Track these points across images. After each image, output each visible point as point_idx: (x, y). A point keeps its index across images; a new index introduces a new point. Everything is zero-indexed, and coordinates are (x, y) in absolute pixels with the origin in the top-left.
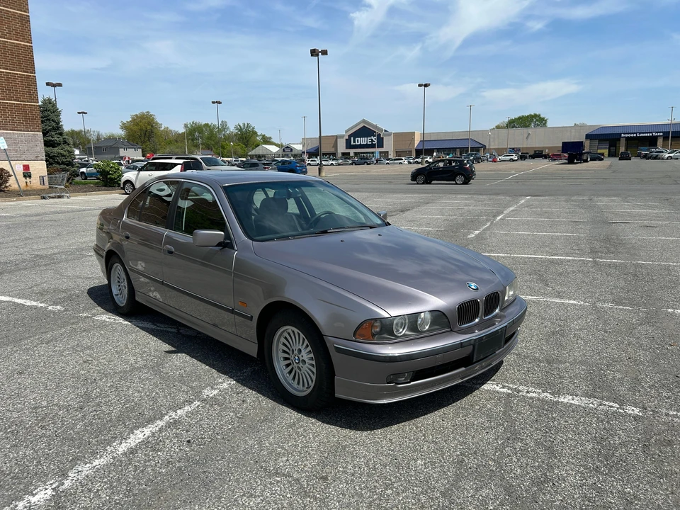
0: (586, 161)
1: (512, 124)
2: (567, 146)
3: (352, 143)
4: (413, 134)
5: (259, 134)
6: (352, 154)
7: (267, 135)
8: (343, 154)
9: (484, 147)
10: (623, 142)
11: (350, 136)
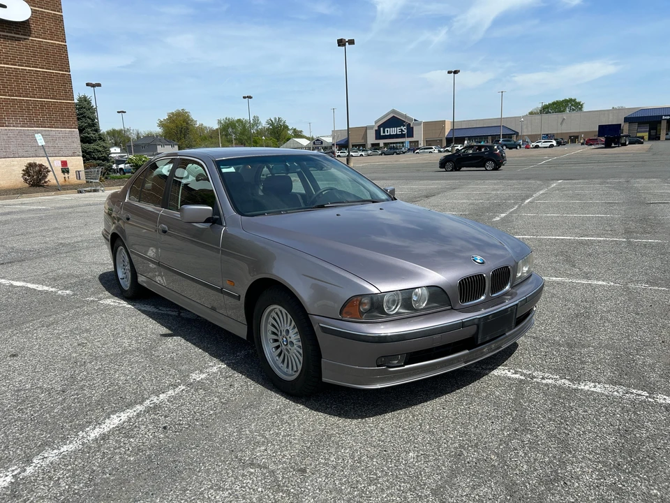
0: (624, 144)
1: (546, 109)
2: (603, 130)
3: (382, 134)
4: (444, 122)
5: (290, 128)
6: (382, 145)
7: (298, 129)
8: (373, 145)
9: (517, 133)
10: (664, 124)
11: (379, 127)
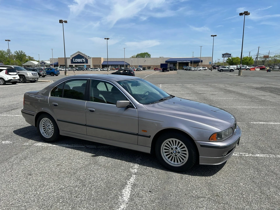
1: (138, 56)
2: (162, 65)
3: (74, 61)
4: (100, 58)
5: (27, 56)
6: (74, 66)
7: (31, 56)
8: (70, 66)
9: (129, 65)
10: (178, 64)
11: (73, 58)
